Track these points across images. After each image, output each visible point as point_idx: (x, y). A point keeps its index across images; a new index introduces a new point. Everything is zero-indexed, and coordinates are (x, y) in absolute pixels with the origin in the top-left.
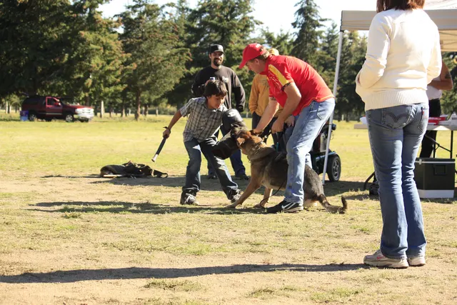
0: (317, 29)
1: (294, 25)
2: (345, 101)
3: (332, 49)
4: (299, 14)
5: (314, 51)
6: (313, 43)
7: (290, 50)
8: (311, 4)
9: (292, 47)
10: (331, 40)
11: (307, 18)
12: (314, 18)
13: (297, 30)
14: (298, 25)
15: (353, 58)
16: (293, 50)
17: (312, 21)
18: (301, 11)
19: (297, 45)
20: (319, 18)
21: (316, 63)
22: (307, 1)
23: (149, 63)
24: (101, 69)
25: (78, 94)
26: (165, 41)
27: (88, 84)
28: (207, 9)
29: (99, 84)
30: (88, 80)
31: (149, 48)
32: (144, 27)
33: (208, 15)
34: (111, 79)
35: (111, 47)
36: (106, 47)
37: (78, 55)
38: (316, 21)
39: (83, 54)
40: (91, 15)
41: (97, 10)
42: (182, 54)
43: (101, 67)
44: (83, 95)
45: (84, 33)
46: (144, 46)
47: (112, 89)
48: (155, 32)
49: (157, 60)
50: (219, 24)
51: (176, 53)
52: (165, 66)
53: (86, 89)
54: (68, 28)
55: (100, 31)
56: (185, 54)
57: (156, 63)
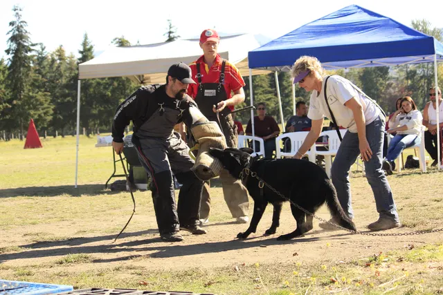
0: (29, 54)
1: (8, 52)
2: (60, 118)
3: (42, 70)
4: (12, 41)
5: (28, 75)
6: (27, 67)
7: (6, 75)
8: (21, 31)
9: (7, 72)
10: (41, 62)
11: (19, 44)
12: (25, 44)
13: (11, 56)
14: (11, 52)
15: (63, 78)
16: (9, 75)
17: (24, 46)
18: (13, 39)
19: (12, 70)
20: (30, 44)
21: (31, 86)
22: (18, 28)
38: (28, 47)
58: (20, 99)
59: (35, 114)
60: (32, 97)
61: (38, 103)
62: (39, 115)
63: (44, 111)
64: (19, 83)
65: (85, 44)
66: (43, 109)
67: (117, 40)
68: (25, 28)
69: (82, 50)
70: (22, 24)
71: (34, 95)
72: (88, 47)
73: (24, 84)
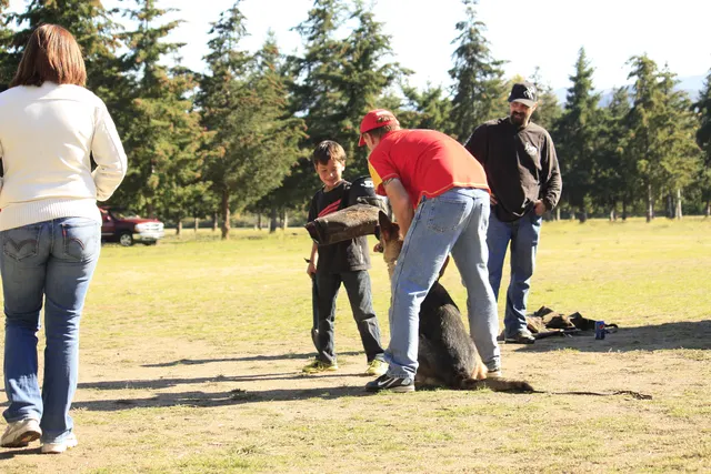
0: (490, 78)
1: (452, 73)
4: (460, 55)
7: (446, 114)
8: (477, 39)
9: (448, 109)
11: (472, 61)
12: (483, 61)
13: (457, 81)
14: (457, 74)
16: (451, 114)
17: (480, 65)
18: (462, 51)
19: (457, 105)
20: (491, 61)
22: (471, 34)
23: (242, 144)
24: (171, 158)
25: (136, 201)
26: (264, 108)
27: (153, 183)
28: (319, 56)
29: (170, 183)
30: (153, 176)
31: (241, 121)
32: (230, 87)
33: (320, 64)
34: (186, 173)
35: (184, 122)
36: (176, 122)
37: (132, 137)
38: (487, 65)
39: (140, 136)
40: (148, 72)
41: (158, 63)
42: (292, 128)
43: (171, 154)
44: (143, 201)
45: (141, 103)
46: (232, 118)
47: (189, 190)
48: (248, 94)
49: (255, 140)
50: (345, 78)
51: (284, 128)
52: (269, 149)
53: (149, 193)
54: (111, 94)
55: (165, 98)
56: (297, 128)
57: (254, 144)
65: (580, 65)
67: (636, 60)
68: (483, 34)
69: (575, 75)
70: (477, 26)
72: (586, 70)
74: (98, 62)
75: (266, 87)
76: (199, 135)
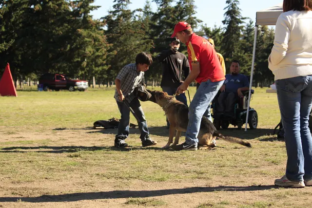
0: (240, 25)
1: (224, 22)
2: (260, 74)
3: (250, 38)
4: (227, 15)
5: (238, 40)
6: (237, 34)
7: (222, 40)
8: (235, 8)
9: (223, 37)
10: (249, 32)
11: (232, 17)
12: (237, 17)
13: (226, 26)
14: (226, 22)
15: (264, 44)
16: (224, 39)
17: (236, 19)
18: (228, 13)
19: (226, 36)
20: (241, 17)
21: (239, 48)
22: (233, 6)
23: (125, 50)
24: (92, 55)
25: (77, 73)
26: (136, 35)
27: (84, 65)
28: (164, 13)
29: (91, 65)
30: (84, 62)
31: (125, 40)
32: (122, 25)
33: (165, 16)
34: (100, 61)
35: (99, 40)
36: (95, 40)
37: (77, 45)
38: (239, 19)
39: (80, 45)
40: (85, 18)
41: (89, 14)
42: (147, 43)
43: (92, 53)
44: (80, 73)
45: (80, 31)
46: (122, 38)
47: (100, 68)
48: (129, 29)
49: (131, 48)
50: (173, 23)
51: (144, 43)
52: (136, 52)
53: (83, 69)
54: (69, 27)
55: (91, 29)
56: (149, 44)
57: (130, 50)
58: (231, 58)
59: (241, 69)
60: (240, 57)
61: (244, 61)
62: (244, 70)
63: (248, 67)
64: (231, 46)
66: (248, 66)
68: (238, 6)
70: (235, 2)
71: (242, 55)
73: (235, 46)
74: (64, 13)
75: (137, 26)
76: (105, 45)
